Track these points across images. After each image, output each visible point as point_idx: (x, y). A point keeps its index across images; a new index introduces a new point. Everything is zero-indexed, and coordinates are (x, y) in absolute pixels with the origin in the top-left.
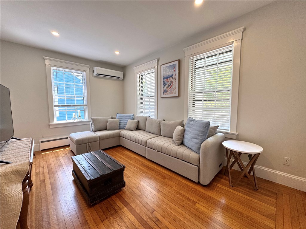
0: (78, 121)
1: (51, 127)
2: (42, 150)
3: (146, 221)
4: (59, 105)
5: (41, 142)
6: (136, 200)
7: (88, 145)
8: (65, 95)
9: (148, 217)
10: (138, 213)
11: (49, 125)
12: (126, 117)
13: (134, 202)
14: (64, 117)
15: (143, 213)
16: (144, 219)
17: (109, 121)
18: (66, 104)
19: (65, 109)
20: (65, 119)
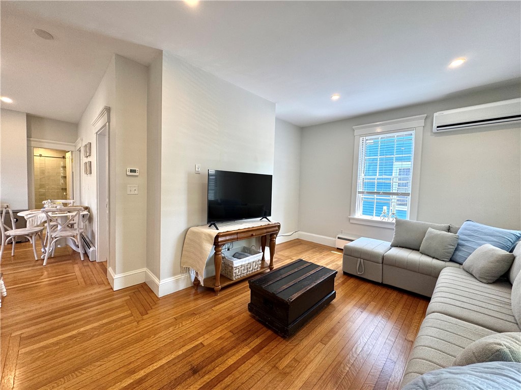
0: (389, 221)
1: (351, 221)
2: (338, 248)
3: (222, 381)
4: (363, 192)
5: (339, 238)
6: (265, 363)
7: (359, 262)
8: (378, 176)
9: (229, 383)
10: (239, 368)
11: (350, 219)
12: (486, 234)
13: (260, 360)
14: (371, 211)
15: (237, 376)
16: (225, 378)
17: (431, 233)
18: (376, 191)
19: (374, 199)
20: (371, 214)
